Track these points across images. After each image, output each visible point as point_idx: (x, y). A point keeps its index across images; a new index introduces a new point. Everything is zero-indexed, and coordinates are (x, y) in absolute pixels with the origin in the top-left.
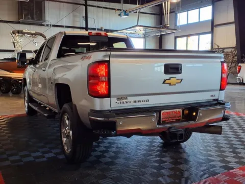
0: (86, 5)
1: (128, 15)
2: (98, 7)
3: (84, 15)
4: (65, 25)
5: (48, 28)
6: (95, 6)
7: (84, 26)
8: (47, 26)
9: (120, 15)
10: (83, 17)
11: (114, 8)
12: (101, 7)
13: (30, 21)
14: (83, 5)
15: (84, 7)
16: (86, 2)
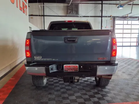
0: (102, 4)
1: (123, 7)
2: (109, 4)
3: (101, 9)
4: (90, 16)
5: (80, 18)
6: (107, 4)
7: (101, 16)
8: (81, 17)
9: (118, 7)
10: (100, 10)
11: (115, 3)
12: (111, 4)
13: (72, 15)
14: (100, 4)
15: (101, 5)
16: (102, 2)
